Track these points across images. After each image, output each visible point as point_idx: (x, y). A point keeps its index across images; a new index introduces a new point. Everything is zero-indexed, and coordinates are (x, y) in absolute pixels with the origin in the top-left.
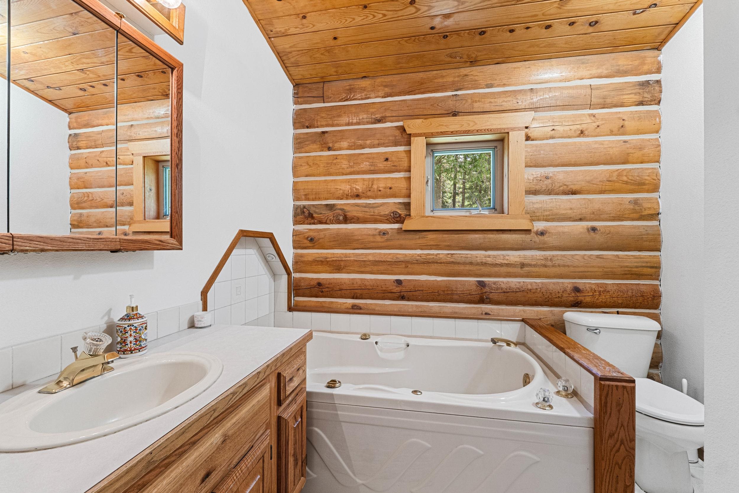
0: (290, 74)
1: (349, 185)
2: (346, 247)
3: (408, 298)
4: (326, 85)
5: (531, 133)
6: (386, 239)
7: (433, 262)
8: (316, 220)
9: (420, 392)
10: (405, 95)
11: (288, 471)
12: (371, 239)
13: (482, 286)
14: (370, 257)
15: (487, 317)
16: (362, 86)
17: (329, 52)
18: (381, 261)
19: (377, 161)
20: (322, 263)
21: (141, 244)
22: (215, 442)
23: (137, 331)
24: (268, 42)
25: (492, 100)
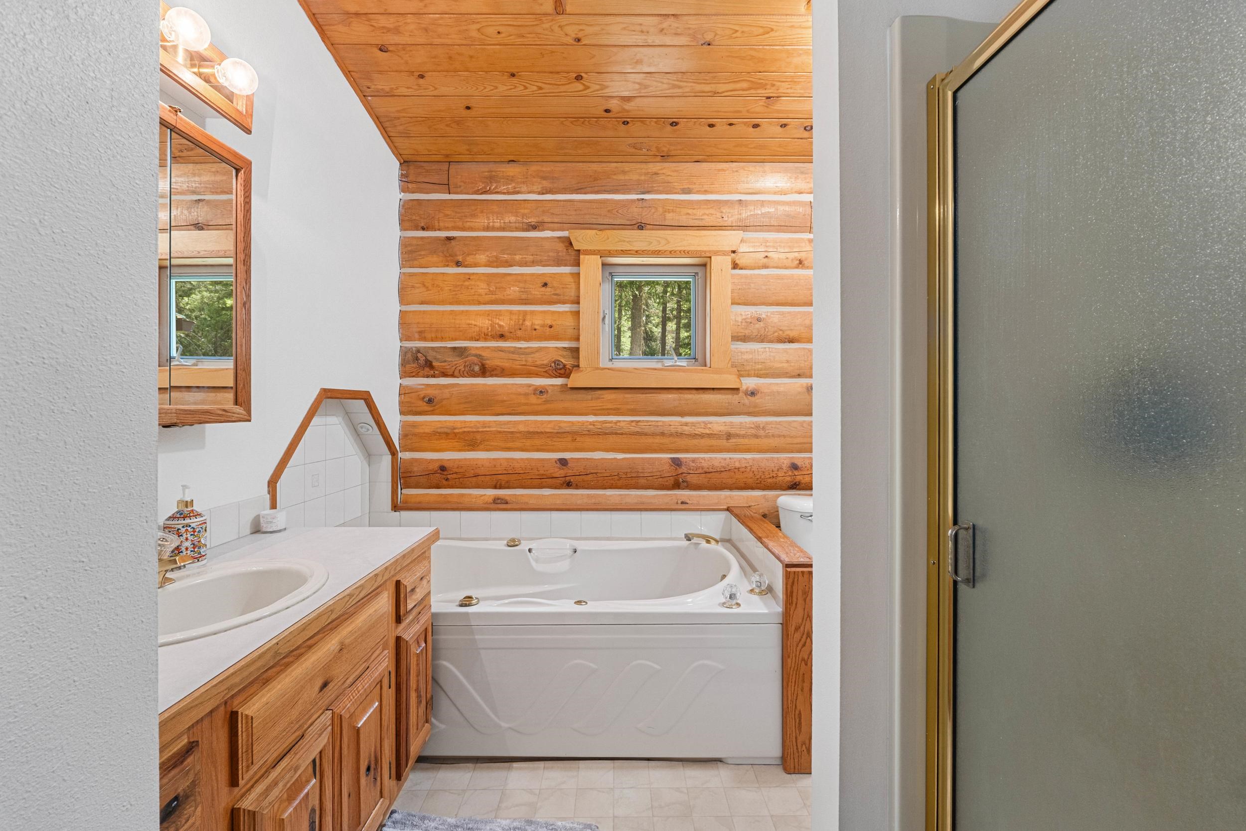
0: (395, 147)
1: (489, 320)
2: (486, 412)
3: (577, 485)
4: (453, 167)
5: (739, 259)
6: (544, 400)
7: (612, 434)
8: (437, 370)
9: (584, 602)
10: (572, 194)
11: (409, 709)
12: (523, 400)
13: (678, 465)
14: (520, 426)
15: (684, 506)
16: (508, 174)
17: (458, 124)
18: (538, 433)
19: (531, 286)
20: (447, 436)
21: (200, 416)
22: (332, 648)
23: (196, 534)
24: (362, 101)
25: (690, 211)
